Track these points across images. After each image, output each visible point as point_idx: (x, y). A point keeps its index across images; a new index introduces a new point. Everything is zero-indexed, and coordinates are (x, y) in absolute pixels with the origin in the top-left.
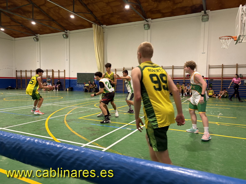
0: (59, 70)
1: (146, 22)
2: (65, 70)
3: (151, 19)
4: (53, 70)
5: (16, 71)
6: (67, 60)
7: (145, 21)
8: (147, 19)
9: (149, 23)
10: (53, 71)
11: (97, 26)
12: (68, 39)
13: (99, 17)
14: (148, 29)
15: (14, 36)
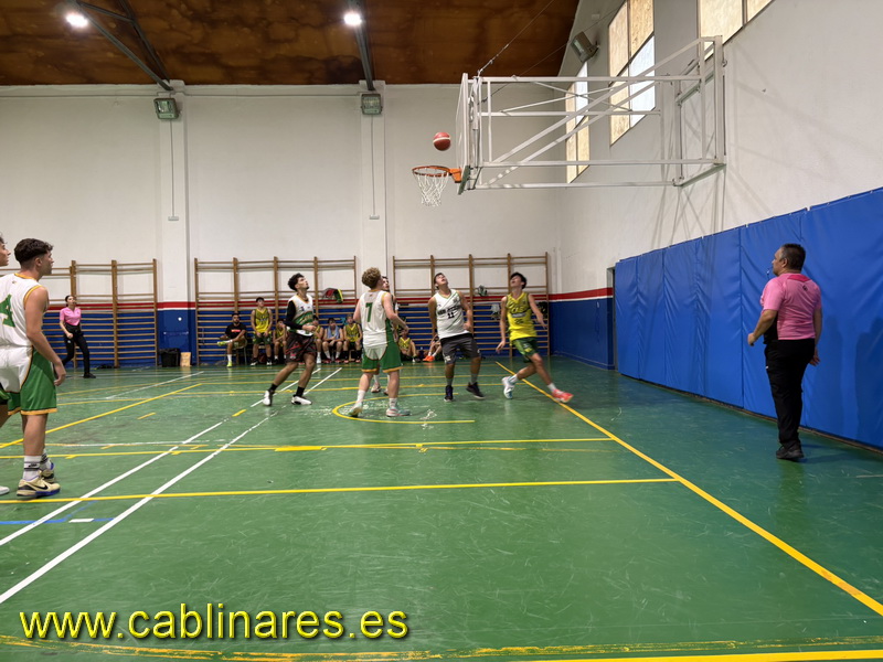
1: (163, 90)
3: (182, 82)
7: (157, 87)
8: (165, 82)
9: (178, 96)
14: (171, 120)
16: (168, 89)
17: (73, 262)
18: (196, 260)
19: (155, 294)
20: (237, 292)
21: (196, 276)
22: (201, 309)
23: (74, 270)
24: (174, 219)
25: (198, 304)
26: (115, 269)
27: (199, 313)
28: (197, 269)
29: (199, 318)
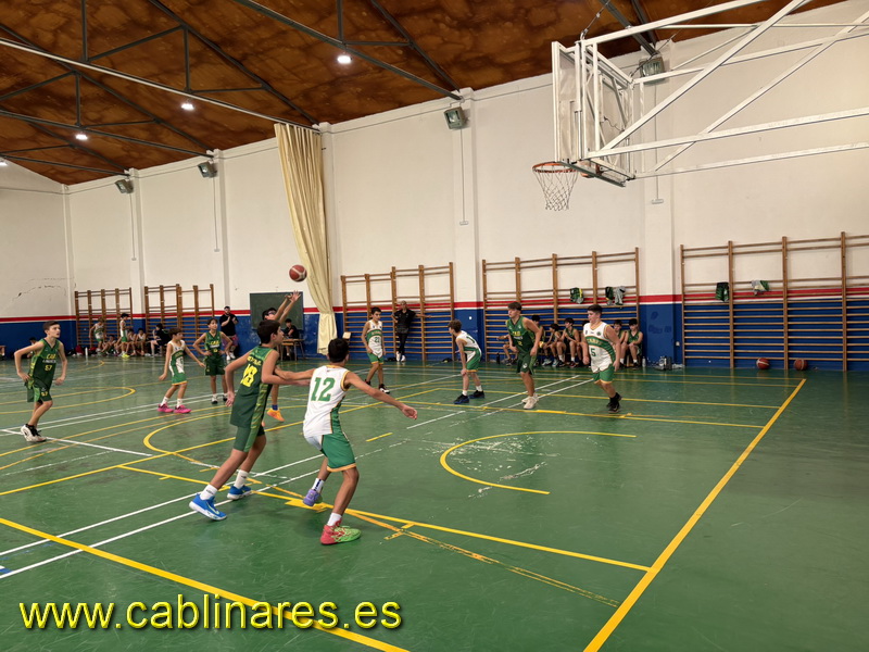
0: (195, 288)
1: (453, 101)
2: (212, 286)
3: (470, 89)
4: (178, 285)
5: (76, 293)
6: (217, 250)
7: (446, 100)
10: (179, 290)
11: (292, 127)
12: (217, 179)
13: (296, 97)
14: (460, 128)
15: (64, 178)
16: (457, 98)
17: (394, 268)
18: (484, 261)
19: (452, 295)
20: (519, 292)
21: (484, 277)
22: (489, 308)
23: (393, 275)
24: (464, 223)
25: (486, 303)
26: (422, 272)
27: (488, 312)
28: (485, 270)
29: (488, 318)
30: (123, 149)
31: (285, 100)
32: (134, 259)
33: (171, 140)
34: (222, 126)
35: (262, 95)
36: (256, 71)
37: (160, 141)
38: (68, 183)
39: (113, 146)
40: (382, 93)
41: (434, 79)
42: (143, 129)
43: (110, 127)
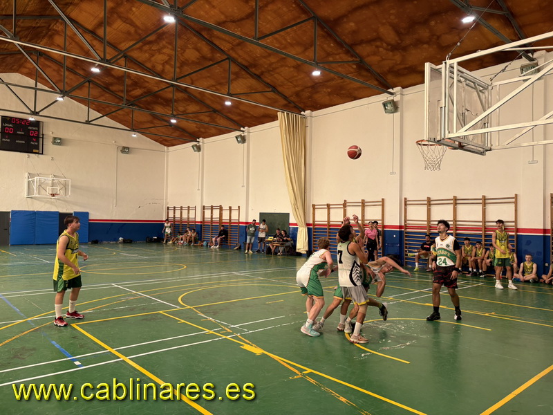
0: (230, 208)
1: (388, 95)
2: (239, 207)
3: (399, 88)
4: (221, 206)
5: (168, 208)
6: (243, 186)
7: (384, 95)
10: (221, 208)
11: (288, 114)
12: (246, 144)
13: (292, 96)
14: (393, 112)
15: (166, 143)
16: (392, 94)
17: (345, 201)
18: (405, 199)
19: (383, 220)
20: (429, 220)
21: (406, 209)
22: (408, 230)
23: (345, 205)
24: (393, 173)
25: (406, 227)
26: (363, 204)
27: (407, 233)
28: (406, 205)
29: (406, 236)
30: (196, 127)
31: (285, 98)
32: (199, 190)
33: (222, 122)
34: (249, 114)
35: (271, 95)
36: (269, 81)
37: (216, 122)
38: (168, 146)
39: (191, 126)
40: (343, 92)
41: (376, 83)
42: (207, 116)
43: (190, 115)
